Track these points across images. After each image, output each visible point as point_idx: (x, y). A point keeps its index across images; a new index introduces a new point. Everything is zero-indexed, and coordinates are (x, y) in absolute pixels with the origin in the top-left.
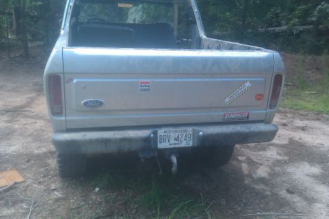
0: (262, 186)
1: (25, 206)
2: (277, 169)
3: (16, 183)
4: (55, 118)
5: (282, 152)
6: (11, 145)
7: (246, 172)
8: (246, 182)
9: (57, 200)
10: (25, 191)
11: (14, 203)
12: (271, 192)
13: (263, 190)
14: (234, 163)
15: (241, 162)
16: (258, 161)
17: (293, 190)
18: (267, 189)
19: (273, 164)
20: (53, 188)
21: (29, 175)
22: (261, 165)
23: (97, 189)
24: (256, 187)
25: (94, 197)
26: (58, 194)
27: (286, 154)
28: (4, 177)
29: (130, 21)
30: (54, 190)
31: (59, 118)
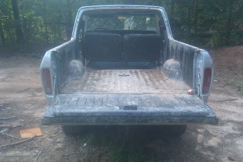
0: (209, 153)
1: (37, 151)
2: (228, 141)
3: (36, 136)
4: (47, 96)
5: (237, 127)
6: (42, 112)
7: (199, 141)
8: (197, 148)
9: (58, 149)
10: (41, 141)
11: (31, 149)
12: (214, 157)
13: (209, 156)
14: (193, 133)
15: (199, 133)
16: (214, 134)
17: (234, 159)
18: (212, 155)
19: (225, 137)
20: (58, 141)
21: (46, 132)
22: (215, 136)
23: (85, 145)
24: (204, 153)
25: (81, 150)
26: (60, 145)
27: (239, 129)
28: (31, 132)
29: (126, 28)
30: (58, 142)
31: (50, 96)
